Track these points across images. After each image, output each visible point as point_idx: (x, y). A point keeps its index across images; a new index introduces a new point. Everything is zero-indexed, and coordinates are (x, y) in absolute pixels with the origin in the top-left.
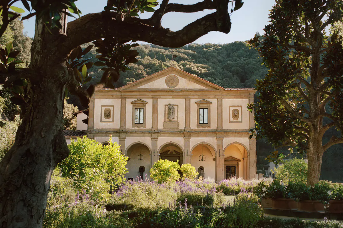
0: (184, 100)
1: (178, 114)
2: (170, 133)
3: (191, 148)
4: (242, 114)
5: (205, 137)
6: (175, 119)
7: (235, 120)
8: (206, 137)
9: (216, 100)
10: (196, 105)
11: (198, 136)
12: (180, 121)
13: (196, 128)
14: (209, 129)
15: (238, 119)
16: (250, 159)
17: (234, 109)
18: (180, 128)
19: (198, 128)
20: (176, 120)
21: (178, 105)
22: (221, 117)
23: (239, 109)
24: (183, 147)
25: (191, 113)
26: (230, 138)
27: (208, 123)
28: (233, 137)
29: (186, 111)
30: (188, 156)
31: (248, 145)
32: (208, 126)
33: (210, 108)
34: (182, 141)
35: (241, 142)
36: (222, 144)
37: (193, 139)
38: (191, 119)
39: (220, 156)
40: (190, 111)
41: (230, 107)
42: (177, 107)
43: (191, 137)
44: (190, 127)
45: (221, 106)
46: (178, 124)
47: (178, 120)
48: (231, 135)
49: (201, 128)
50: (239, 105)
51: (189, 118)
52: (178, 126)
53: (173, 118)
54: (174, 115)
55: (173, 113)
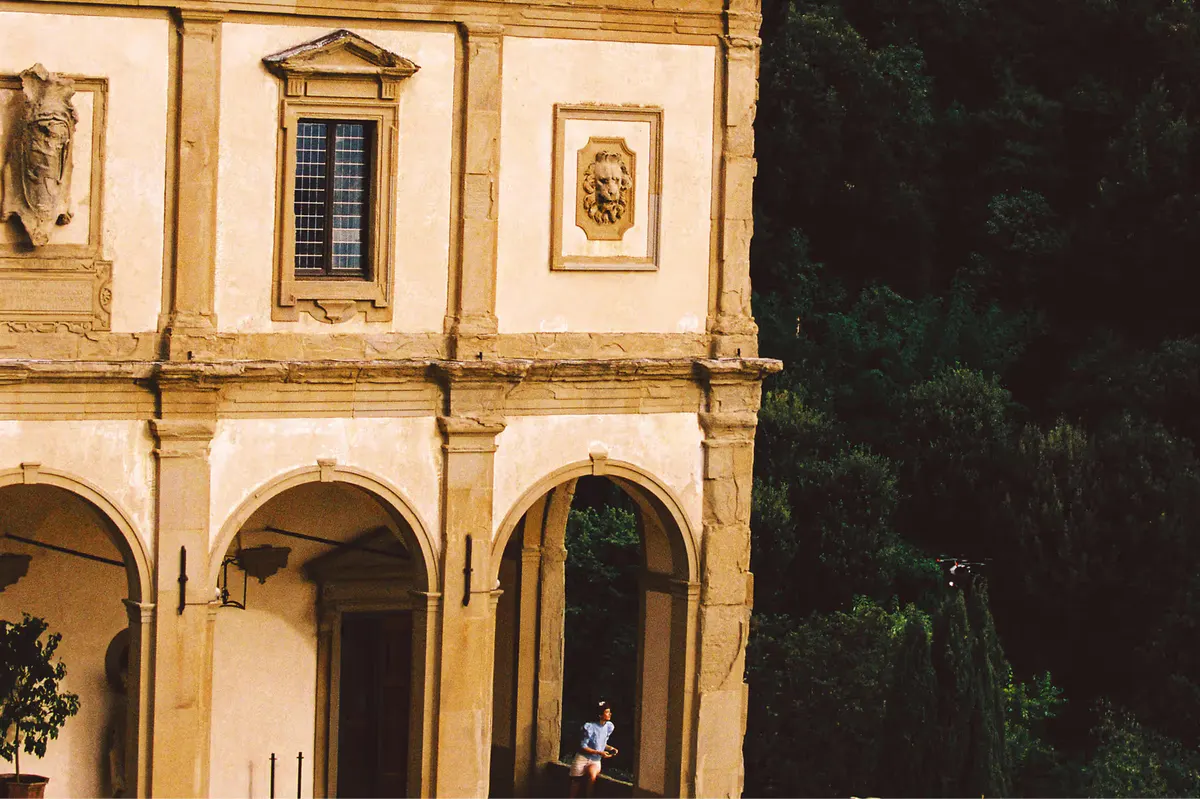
0: (162, 26)
1: (98, 181)
2: (18, 381)
3: (215, 530)
4: (657, 189)
5: (343, 413)
6: (76, 233)
7: (601, 249)
8: (353, 413)
9: (448, 38)
10: (272, 84)
11: (281, 410)
12: (114, 247)
13: (269, 327)
14: (376, 330)
15: (626, 235)
16: (710, 613)
17: (594, 140)
18: (115, 328)
19: (283, 328)
20: (83, 240)
21: (103, 82)
22: (492, 213)
23: (637, 135)
24: (141, 518)
25: (222, 167)
26: (556, 420)
27: (366, 272)
28: (578, 410)
29: (185, 150)
30: (187, 608)
31: (692, 484)
32: (373, 302)
33: (395, 122)
34: (132, 464)
35: (641, 454)
36: (487, 476)
37: (233, 439)
38: (221, 230)
39: (466, 601)
40: (215, 147)
41: (560, 113)
42: (100, 100)
43: (220, 421)
44: (211, 316)
45: (493, 102)
46: (98, 283)
47: (99, 243)
48: (563, 391)
49: (307, 326)
50: (643, 103)
51: (204, 218)
52: (104, 297)
53: (61, 221)
54: (68, 187)
55: (66, 169)
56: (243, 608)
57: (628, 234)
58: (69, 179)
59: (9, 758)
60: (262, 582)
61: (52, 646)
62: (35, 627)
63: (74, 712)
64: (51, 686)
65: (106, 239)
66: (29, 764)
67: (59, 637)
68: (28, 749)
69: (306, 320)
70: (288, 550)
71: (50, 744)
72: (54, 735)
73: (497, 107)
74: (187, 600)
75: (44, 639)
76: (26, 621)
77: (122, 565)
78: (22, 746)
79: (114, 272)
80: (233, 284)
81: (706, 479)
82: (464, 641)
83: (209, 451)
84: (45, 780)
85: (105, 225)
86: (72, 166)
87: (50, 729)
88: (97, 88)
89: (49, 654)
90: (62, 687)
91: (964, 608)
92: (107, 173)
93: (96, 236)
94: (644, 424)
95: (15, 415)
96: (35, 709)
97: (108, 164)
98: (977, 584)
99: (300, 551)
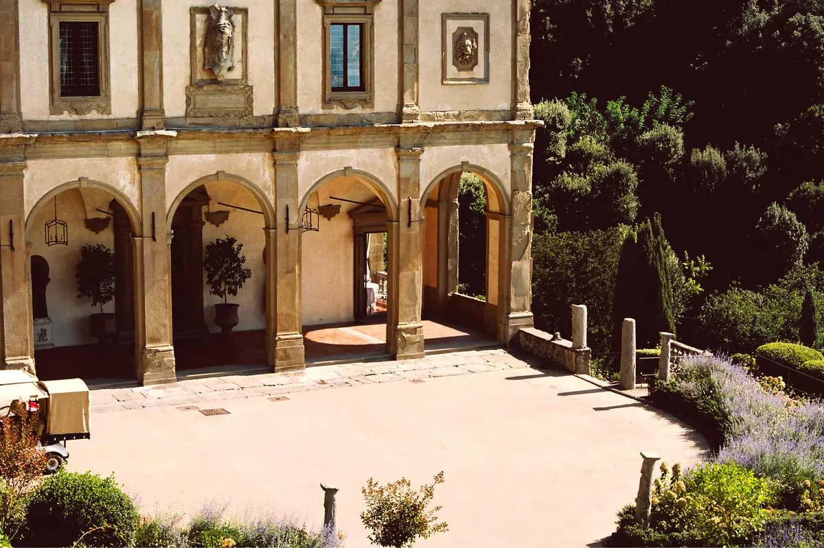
1: (245, 52)
2: (215, 137)
3: (300, 199)
4: (487, 48)
5: (354, 147)
6: (237, 74)
7: (464, 75)
8: (358, 147)
11: (328, 146)
12: (253, 80)
13: (321, 111)
14: (368, 111)
15: (474, 69)
17: (459, 28)
18: (255, 114)
19: (327, 112)
20: (241, 77)
21: (246, 10)
22: (416, 61)
23: (478, 26)
24: (269, 193)
25: (299, 44)
26: (446, 148)
27: (362, 88)
28: (456, 144)
29: (282, 37)
30: (290, 231)
31: (506, 174)
32: (366, 100)
33: (372, 24)
34: (264, 170)
35: (483, 161)
36: (417, 173)
37: (307, 159)
38: (299, 72)
39: (409, 225)
40: (295, 36)
41: (445, 17)
42: (245, 17)
43: (301, 152)
44: (296, 108)
45: (415, 14)
46: (247, 96)
47: (247, 78)
48: (449, 136)
49: (338, 111)
50: (481, 11)
51: (291, 67)
52: (250, 101)
53: (230, 69)
54: (232, 55)
55: (231, 47)
56: (317, 231)
57: (476, 68)
58: (233, 51)
59: (222, 297)
60: (329, 220)
61: (239, 249)
62: (232, 241)
63: (250, 277)
64: (239, 266)
65: (250, 76)
66: (231, 299)
67: (241, 245)
68: (229, 293)
69: (337, 108)
70: (339, 206)
71: (239, 290)
72: (241, 287)
73: (417, 16)
74: (290, 227)
75: (235, 246)
76: (227, 239)
77: (262, 213)
78: (227, 291)
79: (254, 91)
80: (305, 94)
81: (512, 171)
82: (409, 242)
83: (297, 165)
84: (238, 305)
85: (249, 71)
86: (233, 46)
87: (239, 284)
88: (243, 13)
89: (238, 252)
90: (244, 266)
91: (651, 227)
92: (249, 49)
93: (245, 75)
94: (484, 148)
95: (214, 152)
96: (232, 276)
97: (249, 45)
98: (656, 217)
99: (345, 206)
